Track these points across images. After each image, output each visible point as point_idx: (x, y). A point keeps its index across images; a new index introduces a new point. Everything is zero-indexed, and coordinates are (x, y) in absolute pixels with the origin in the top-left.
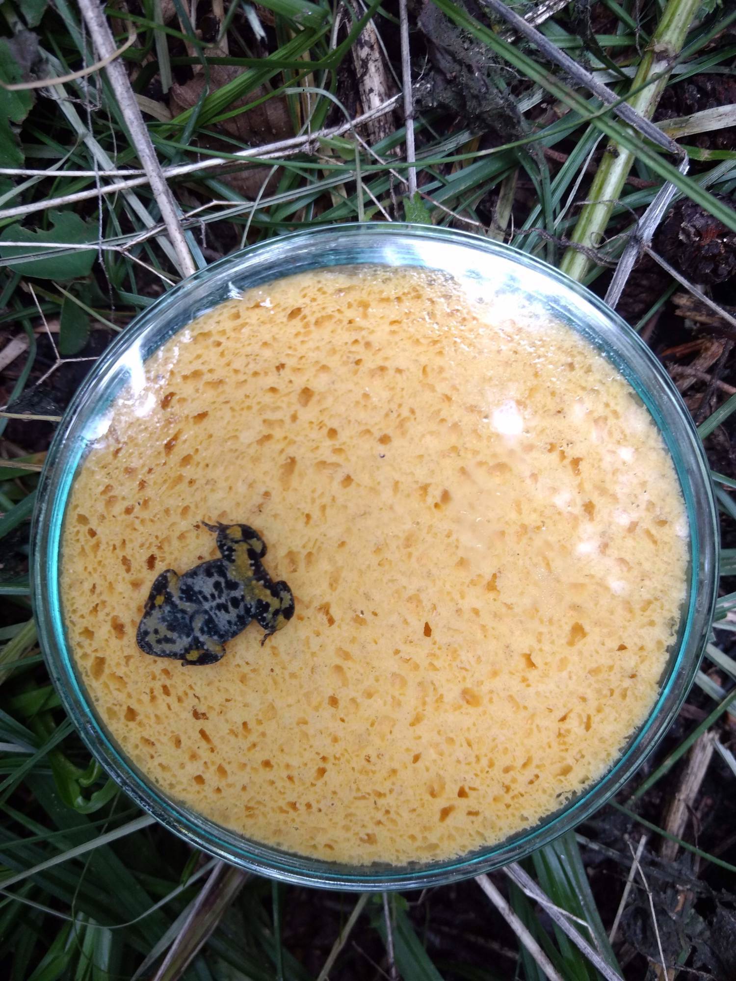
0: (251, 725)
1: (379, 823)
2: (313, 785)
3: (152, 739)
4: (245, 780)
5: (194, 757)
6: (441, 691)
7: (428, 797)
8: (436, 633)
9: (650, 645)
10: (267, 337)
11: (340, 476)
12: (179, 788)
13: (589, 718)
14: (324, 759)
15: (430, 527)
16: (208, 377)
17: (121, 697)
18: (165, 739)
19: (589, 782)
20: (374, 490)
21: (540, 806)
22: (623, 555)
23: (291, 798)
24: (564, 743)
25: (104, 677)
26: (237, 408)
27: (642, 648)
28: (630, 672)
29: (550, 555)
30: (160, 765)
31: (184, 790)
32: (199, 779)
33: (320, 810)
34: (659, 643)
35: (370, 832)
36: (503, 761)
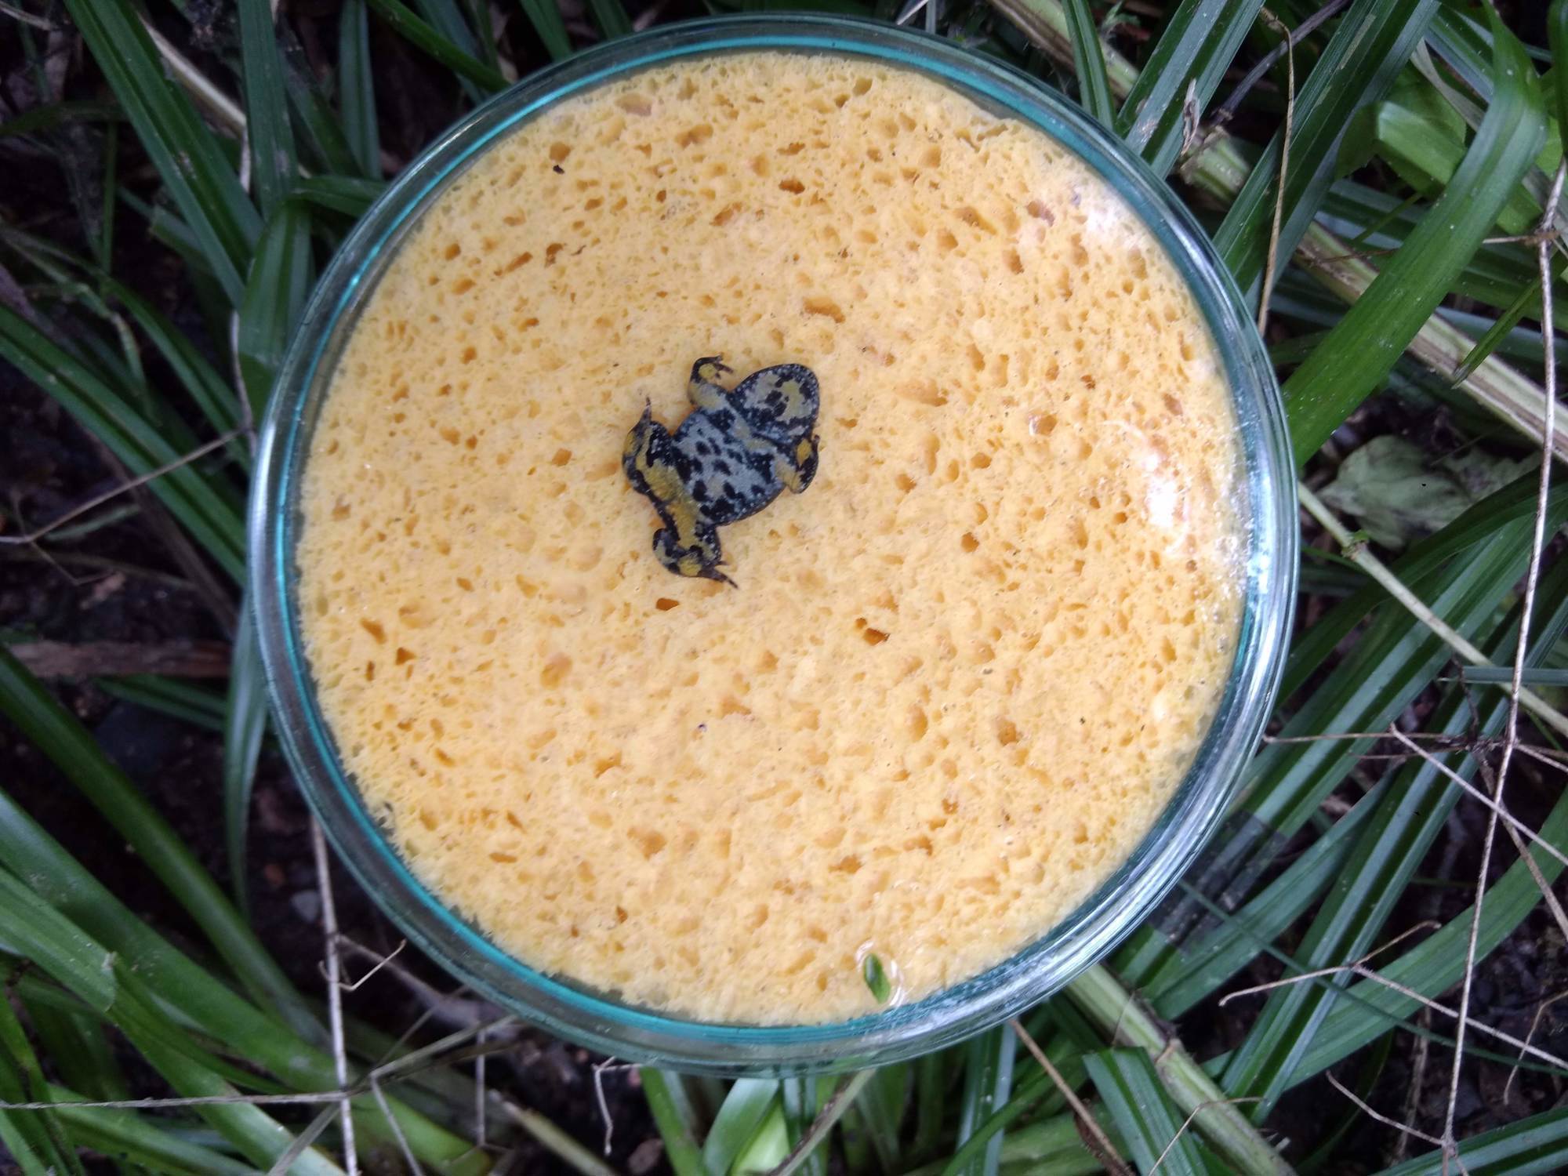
0: (533, 332)
1: (365, 525)
2: (433, 424)
3: (521, 183)
4: (447, 321)
5: (489, 246)
6: (570, 624)
7: (402, 601)
8: (661, 617)
9: (625, 961)
10: (1136, 362)
11: (914, 473)
12: (444, 222)
13: (511, 859)
14: (472, 443)
15: (828, 611)
16: (1076, 274)
17: (589, 137)
18: (520, 200)
19: (407, 858)
20: (889, 526)
21: (376, 776)
22: (772, 918)
23: (415, 391)
24: (473, 820)
25: (619, 112)
26: (1028, 316)
27: (620, 948)
28: (581, 928)
29: (778, 800)
30: (481, 193)
31: (440, 228)
32: (454, 251)
33: (392, 434)
34: (626, 976)
35: (353, 510)
36: (451, 719)
